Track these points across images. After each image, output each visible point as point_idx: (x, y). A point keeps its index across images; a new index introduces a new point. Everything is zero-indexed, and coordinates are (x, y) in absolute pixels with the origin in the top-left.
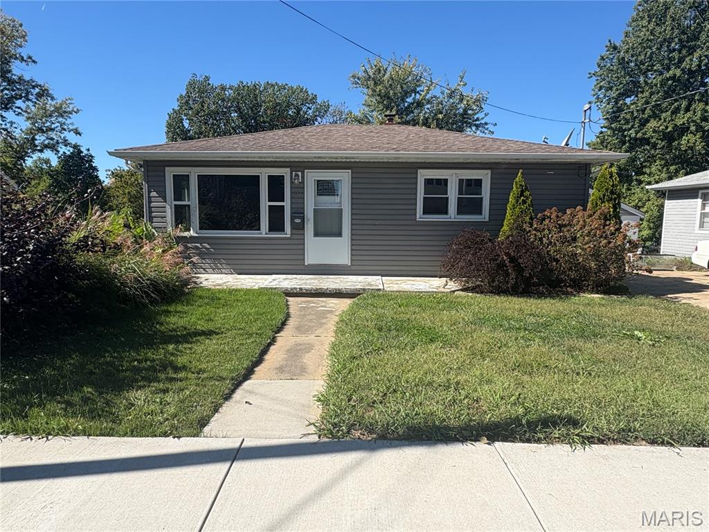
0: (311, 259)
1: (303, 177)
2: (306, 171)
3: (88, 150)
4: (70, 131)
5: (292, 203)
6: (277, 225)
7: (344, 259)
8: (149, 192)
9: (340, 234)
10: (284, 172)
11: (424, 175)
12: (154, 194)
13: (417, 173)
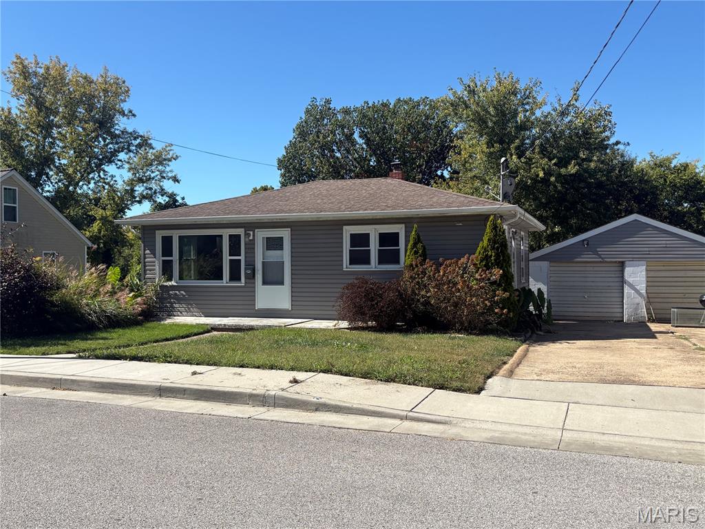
0: (260, 304)
1: (254, 236)
2: (256, 230)
3: (183, 199)
4: (169, 179)
5: (246, 257)
6: (235, 276)
7: (286, 304)
8: (145, 250)
9: (282, 283)
10: (240, 231)
11: (348, 231)
12: (148, 252)
13: (342, 229)
